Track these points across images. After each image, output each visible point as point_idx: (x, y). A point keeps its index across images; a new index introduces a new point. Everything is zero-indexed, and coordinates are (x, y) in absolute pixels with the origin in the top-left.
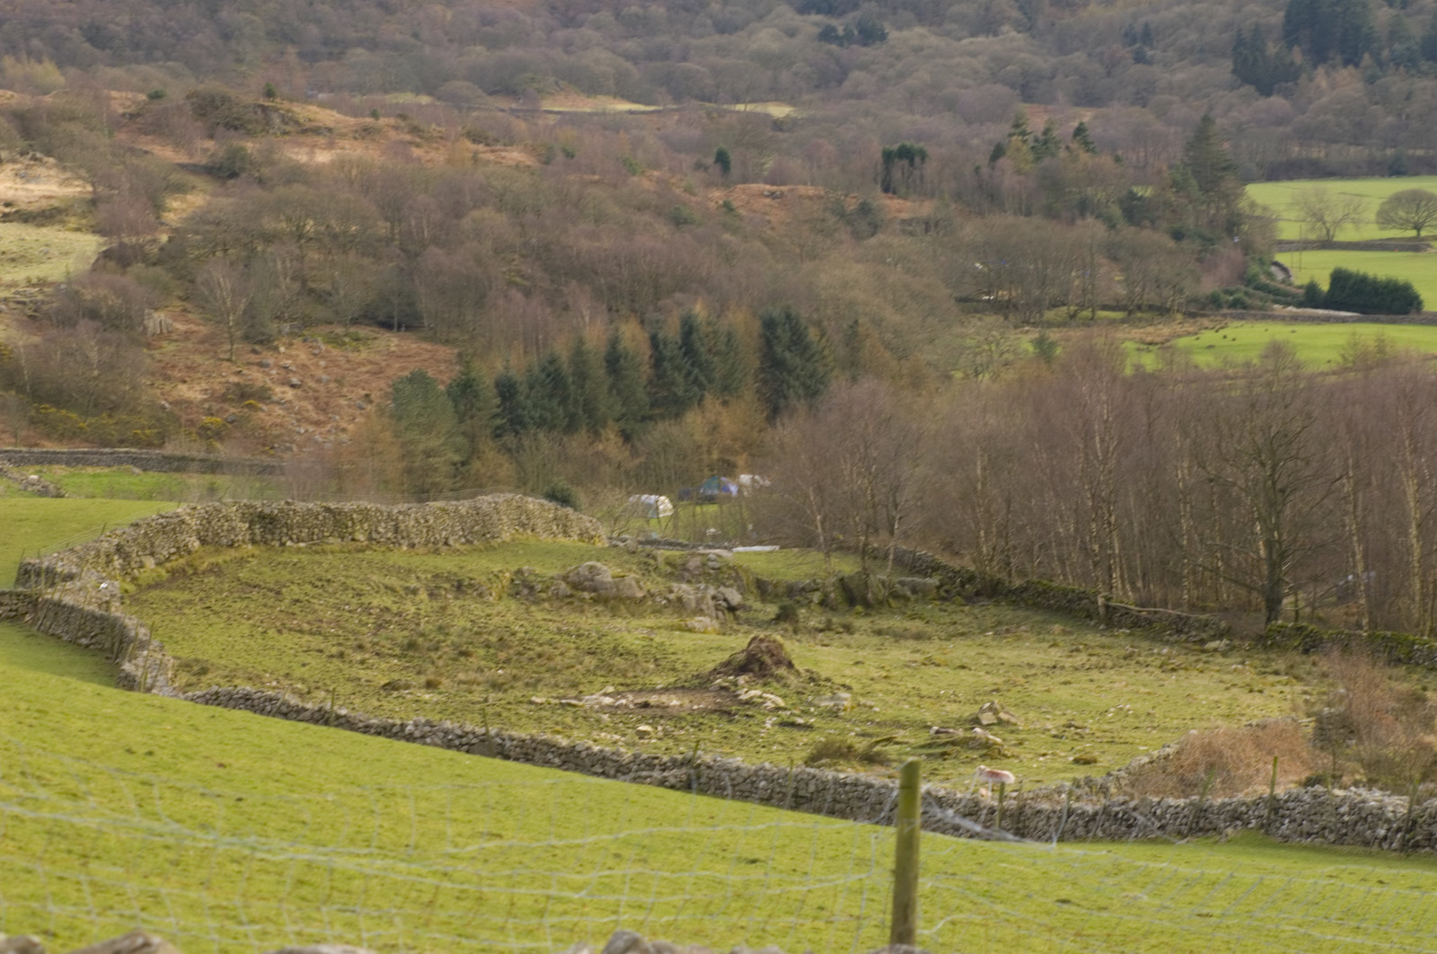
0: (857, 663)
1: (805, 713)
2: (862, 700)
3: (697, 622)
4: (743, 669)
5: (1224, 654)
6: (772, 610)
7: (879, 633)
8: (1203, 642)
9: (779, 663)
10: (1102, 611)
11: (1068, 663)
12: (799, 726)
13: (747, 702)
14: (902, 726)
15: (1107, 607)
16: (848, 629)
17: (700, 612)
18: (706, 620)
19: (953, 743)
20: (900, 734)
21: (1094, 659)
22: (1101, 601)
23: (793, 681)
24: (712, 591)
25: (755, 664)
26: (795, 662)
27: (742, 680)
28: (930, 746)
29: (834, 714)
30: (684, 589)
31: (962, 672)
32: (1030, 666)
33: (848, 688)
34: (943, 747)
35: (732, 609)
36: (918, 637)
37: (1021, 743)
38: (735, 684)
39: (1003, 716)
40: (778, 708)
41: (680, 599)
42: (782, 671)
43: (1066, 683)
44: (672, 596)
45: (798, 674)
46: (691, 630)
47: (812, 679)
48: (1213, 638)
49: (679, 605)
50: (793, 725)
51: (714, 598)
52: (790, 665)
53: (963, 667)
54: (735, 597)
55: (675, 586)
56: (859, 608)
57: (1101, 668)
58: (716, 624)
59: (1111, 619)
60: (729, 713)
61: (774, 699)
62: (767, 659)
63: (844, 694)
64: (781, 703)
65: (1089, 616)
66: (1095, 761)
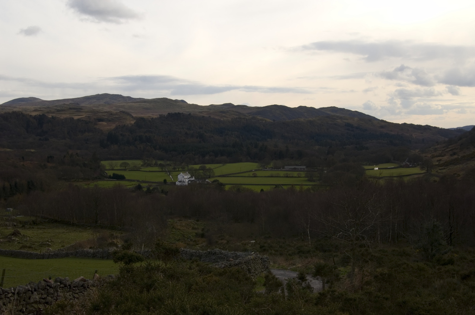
0: (33, 233)
1: (22, 241)
2: (31, 239)
3: (9, 228)
4: (13, 235)
5: (89, 229)
6: (21, 225)
7: (38, 228)
8: (86, 228)
9: (18, 234)
10: (72, 224)
11: (66, 232)
12: (21, 243)
13: (13, 240)
14: (37, 242)
15: (73, 223)
16: (33, 228)
17: (10, 226)
18: (10, 227)
19: (43, 245)
20: (36, 244)
21: (70, 231)
22: (72, 222)
23: (20, 236)
24: (12, 223)
25: (15, 234)
26: (21, 233)
27: (12, 236)
28: (39, 245)
29: (26, 241)
30: (7, 223)
31: (49, 234)
32: (60, 232)
33: (29, 237)
34: (42, 245)
35: (15, 226)
36: (44, 229)
37: (54, 244)
38: (11, 237)
39: (52, 240)
40: (18, 240)
41: (6, 224)
42: (19, 235)
43: (65, 235)
44: (5, 224)
45: (22, 235)
46: (8, 229)
47: (24, 236)
48: (88, 227)
49: (6, 225)
50: (20, 243)
51: (12, 224)
52: (20, 234)
53: (49, 233)
54: (15, 224)
55: (6, 222)
56: (35, 225)
57: (70, 232)
58: (12, 228)
59: (73, 225)
60: (10, 241)
61: (17, 239)
62: (17, 233)
63: (28, 238)
64: (18, 239)
65: (70, 225)
66: (64, 246)
